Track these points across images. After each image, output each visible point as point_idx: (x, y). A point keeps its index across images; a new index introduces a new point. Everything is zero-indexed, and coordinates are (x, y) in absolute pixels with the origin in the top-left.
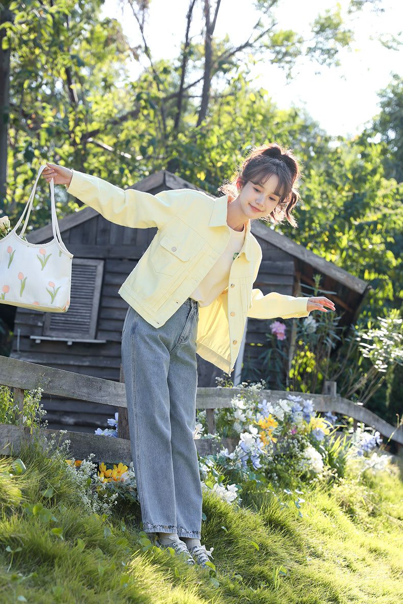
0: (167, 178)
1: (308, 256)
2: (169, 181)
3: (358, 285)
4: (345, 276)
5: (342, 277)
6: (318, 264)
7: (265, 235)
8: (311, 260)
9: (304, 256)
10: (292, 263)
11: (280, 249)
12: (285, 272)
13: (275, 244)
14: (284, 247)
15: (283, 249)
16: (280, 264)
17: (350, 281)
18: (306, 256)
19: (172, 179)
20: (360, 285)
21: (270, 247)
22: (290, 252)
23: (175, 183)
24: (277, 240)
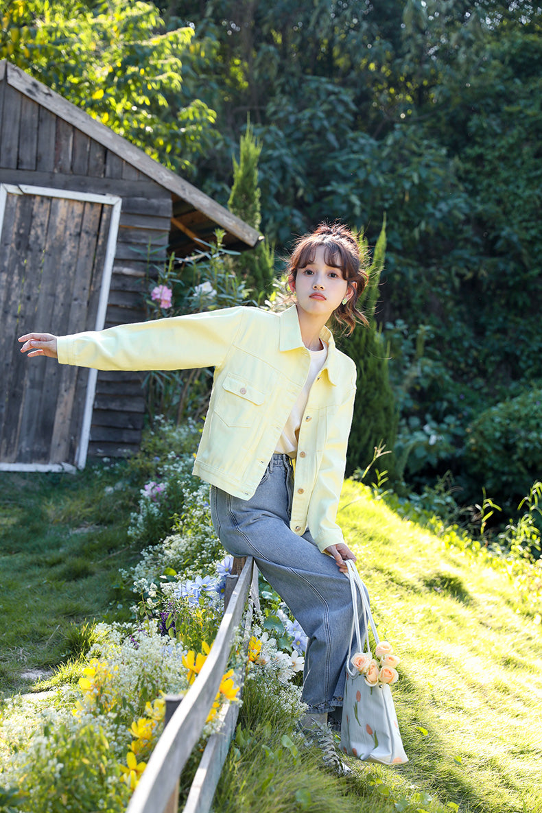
0: (9, 73)
1: (190, 193)
2: (12, 76)
3: (248, 235)
4: (234, 222)
5: (231, 224)
6: (202, 205)
7: (139, 161)
8: (193, 199)
9: (185, 194)
10: (170, 201)
11: (155, 181)
12: (161, 213)
13: (149, 174)
14: (161, 179)
15: (159, 182)
16: (154, 201)
17: (240, 230)
18: (187, 193)
19: (15, 74)
20: (251, 235)
21: (142, 178)
22: (168, 186)
23: (21, 80)
24: (152, 170)
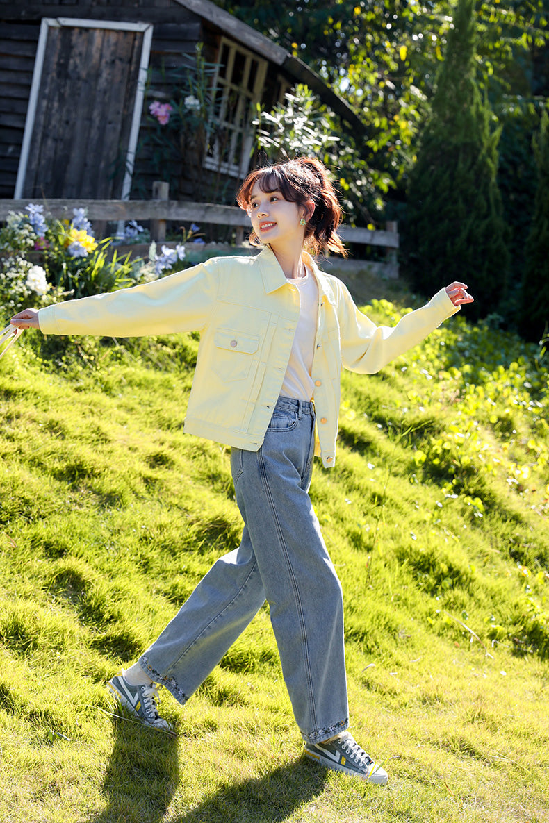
1: (217, 16)
3: (276, 53)
4: (261, 42)
5: (258, 44)
6: (228, 26)
8: (220, 21)
9: (212, 16)
10: (198, 25)
11: (185, 7)
12: (190, 37)
13: (178, 0)
14: (189, 4)
15: (188, 6)
16: (183, 26)
17: (267, 49)
18: (215, 16)
20: (279, 54)
21: (172, 4)
22: (196, 10)
